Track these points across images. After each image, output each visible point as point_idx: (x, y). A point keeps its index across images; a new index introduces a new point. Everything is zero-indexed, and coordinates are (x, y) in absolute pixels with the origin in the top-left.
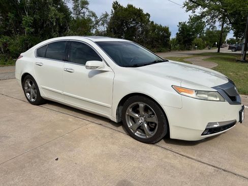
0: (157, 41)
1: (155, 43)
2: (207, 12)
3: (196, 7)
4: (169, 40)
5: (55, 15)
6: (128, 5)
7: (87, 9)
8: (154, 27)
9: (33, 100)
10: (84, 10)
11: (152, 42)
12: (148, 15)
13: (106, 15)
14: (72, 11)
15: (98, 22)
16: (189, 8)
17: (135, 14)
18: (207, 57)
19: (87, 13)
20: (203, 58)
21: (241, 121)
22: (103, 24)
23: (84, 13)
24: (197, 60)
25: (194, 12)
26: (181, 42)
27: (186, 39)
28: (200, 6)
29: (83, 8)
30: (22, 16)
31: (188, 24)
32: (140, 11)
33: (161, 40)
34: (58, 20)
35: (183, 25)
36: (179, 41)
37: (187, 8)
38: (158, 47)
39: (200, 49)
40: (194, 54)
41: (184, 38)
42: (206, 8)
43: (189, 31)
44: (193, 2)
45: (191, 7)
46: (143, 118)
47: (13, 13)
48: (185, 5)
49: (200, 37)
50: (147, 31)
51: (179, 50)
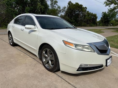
0: (90, 21)
1: (89, 22)
2: (117, 7)
3: (111, 4)
4: (96, 21)
5: (40, 7)
6: (76, 3)
7: (57, 5)
8: (89, 14)
9: (11, 44)
10: (56, 5)
11: (87, 21)
12: (86, 8)
13: (65, 8)
14: (50, 5)
15: (61, 11)
16: (107, 5)
17: (79, 7)
18: (115, 30)
19: (57, 7)
20: (112, 30)
21: (106, 65)
22: (63, 12)
23: (55, 7)
24: (108, 31)
25: (110, 7)
26: (103, 22)
27: (106, 20)
28: (113, 4)
29: (55, 4)
30: (26, 7)
31: (107, 13)
32: (81, 6)
33: (92, 20)
34: (41, 9)
35: (104, 13)
36: (102, 22)
37: (106, 5)
38: (90, 24)
39: (114, 26)
40: (108, 28)
41: (105, 20)
42: (117, 5)
43: (107, 16)
44: (110, 2)
45: (108, 4)
46: (49, 58)
47: (22, 6)
48: (105, 3)
49: (114, 20)
50: (85, 16)
51: (101, 26)
